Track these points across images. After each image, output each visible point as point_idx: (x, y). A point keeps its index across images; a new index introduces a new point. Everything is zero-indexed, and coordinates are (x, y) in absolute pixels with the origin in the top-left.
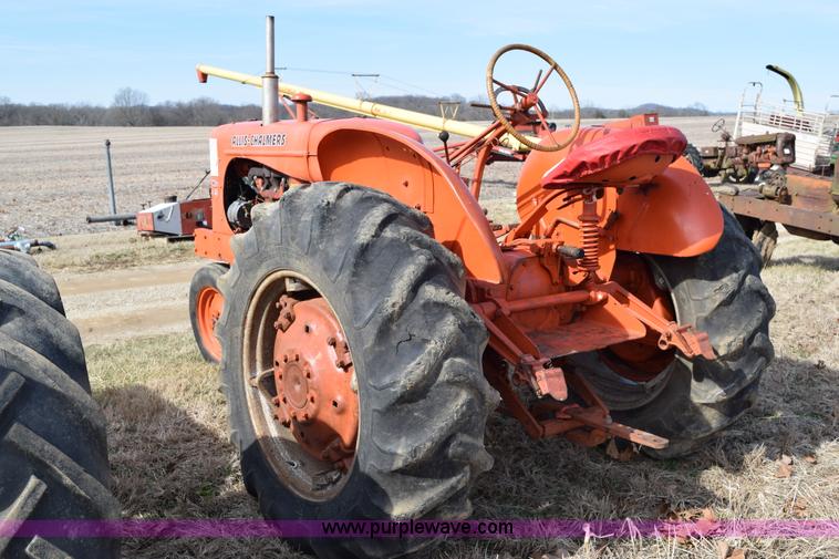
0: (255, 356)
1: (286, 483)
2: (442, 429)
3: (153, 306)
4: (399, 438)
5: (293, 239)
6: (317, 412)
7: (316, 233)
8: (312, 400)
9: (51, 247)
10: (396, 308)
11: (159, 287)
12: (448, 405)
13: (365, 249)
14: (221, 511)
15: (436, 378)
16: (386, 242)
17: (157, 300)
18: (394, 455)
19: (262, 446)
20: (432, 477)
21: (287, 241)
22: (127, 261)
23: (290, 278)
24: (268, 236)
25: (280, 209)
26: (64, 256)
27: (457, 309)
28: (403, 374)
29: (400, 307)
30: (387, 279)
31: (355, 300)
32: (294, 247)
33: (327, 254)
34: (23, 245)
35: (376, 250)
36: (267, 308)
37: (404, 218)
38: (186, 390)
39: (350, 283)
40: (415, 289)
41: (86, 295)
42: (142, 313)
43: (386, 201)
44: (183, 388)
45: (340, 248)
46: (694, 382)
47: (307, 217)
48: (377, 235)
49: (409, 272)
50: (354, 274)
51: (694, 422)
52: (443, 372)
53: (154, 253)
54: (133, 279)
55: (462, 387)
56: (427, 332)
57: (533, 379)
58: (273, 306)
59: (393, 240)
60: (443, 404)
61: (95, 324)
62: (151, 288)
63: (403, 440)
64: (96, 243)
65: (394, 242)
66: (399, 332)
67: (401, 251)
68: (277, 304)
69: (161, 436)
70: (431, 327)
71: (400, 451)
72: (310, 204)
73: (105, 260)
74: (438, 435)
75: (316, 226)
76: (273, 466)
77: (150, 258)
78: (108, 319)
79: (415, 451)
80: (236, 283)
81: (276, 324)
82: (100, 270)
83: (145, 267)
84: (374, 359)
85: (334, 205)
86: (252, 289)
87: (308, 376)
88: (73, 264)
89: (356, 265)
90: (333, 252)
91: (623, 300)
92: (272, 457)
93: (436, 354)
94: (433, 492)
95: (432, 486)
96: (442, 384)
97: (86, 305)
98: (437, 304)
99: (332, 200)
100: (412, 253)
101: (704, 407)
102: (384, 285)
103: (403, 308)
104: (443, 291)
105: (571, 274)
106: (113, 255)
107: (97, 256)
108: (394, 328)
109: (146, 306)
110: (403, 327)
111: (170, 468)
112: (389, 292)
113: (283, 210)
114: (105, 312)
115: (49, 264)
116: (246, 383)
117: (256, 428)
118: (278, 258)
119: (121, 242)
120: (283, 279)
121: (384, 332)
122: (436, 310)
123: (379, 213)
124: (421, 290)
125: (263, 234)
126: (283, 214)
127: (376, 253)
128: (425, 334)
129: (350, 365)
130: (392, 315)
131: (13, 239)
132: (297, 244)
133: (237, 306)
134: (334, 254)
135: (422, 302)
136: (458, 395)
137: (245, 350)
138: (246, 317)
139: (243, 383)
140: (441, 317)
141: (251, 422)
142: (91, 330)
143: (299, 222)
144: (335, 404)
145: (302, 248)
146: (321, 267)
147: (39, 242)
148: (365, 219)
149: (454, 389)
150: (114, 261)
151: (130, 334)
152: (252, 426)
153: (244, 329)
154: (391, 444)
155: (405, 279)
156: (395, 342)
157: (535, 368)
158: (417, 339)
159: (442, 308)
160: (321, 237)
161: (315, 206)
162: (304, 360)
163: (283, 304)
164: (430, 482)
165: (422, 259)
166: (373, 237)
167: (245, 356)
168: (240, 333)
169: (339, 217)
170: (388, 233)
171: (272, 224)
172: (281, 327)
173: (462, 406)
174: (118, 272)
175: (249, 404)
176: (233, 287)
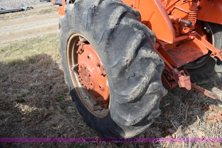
0: (71, 60)
1: (84, 105)
2: (146, 112)
3: (54, 24)
4: (128, 114)
5: (80, 22)
6: (94, 88)
7: (89, 21)
8: (91, 84)
9: (32, 8)
10: (128, 62)
11: (56, 18)
12: (149, 102)
13: (113, 31)
14: (65, 107)
15: (145, 93)
16: (122, 27)
17: (55, 22)
18: (125, 121)
19: (76, 90)
20: (140, 126)
21: (78, 23)
22: (49, 11)
23: (81, 37)
24: (71, 19)
25: (74, 8)
26: (35, 10)
27: (155, 60)
28: (131, 93)
29: (130, 61)
30: (123, 47)
31: (108, 55)
32: (81, 26)
33: (95, 32)
34: (25, 8)
35: (118, 31)
36: (74, 45)
37: (129, 13)
38: (58, 56)
39: (105, 47)
40: (137, 51)
41: (39, 21)
42: (52, 26)
43: (121, 5)
44: (57, 55)
45: (101, 29)
46: (216, 65)
47: (85, 13)
48: (118, 24)
49: (134, 43)
50: (108, 44)
51: (213, 76)
52: (148, 90)
53: (56, 9)
54: (51, 16)
55: (155, 94)
56: (142, 72)
57: (179, 81)
58: (76, 45)
59: (126, 26)
60: (147, 102)
61: (40, 30)
62: (54, 19)
63: (129, 115)
64: (43, 7)
65: (126, 27)
66: (129, 73)
67: (129, 32)
68: (77, 45)
69: (49, 75)
70: (144, 69)
71: (128, 120)
72: (87, 6)
73: (44, 11)
74: (144, 115)
75: (89, 18)
76: (80, 97)
77: (55, 10)
78: (43, 28)
79: (135, 121)
80: (62, 35)
81: (77, 52)
82: (43, 14)
83: (54, 13)
84: (117, 83)
85: (97, 7)
86: (68, 38)
87: (90, 76)
88: (37, 13)
89: (108, 39)
90: (97, 31)
91: (199, 38)
92: (80, 94)
93: (146, 83)
94: (140, 130)
95: (140, 128)
96: (147, 95)
97: (38, 24)
98: (147, 58)
99: (96, 5)
100: (134, 33)
101: (219, 73)
102: (122, 49)
103: (131, 62)
104: (149, 52)
105: (183, 30)
106: (46, 10)
107: (42, 10)
108: (127, 71)
109: (53, 24)
110: (131, 70)
111: (51, 88)
112: (125, 54)
113: (75, 9)
114: (43, 26)
115: (31, 13)
116: (69, 69)
117: (73, 84)
118: (75, 29)
119: (49, 6)
120: (78, 37)
121: (122, 73)
122: (146, 61)
123: (118, 11)
124: (139, 52)
125: (69, 18)
126: (76, 11)
127: (118, 32)
128: (141, 73)
129: (106, 75)
130: (126, 65)
131: (23, 7)
132: (82, 25)
133: (64, 43)
134: (98, 32)
135: (140, 58)
136: (153, 97)
137: (68, 58)
138: (67, 47)
139: (68, 69)
140: (148, 64)
141: (72, 82)
142: (39, 32)
143: (82, 15)
144: (100, 87)
145: (84, 27)
146: (92, 37)
147: (29, 7)
148: (112, 15)
149: (152, 95)
150: (47, 11)
151: (48, 33)
152: (72, 83)
153: (67, 51)
154: (124, 116)
155: (133, 47)
156: (127, 77)
157: (178, 75)
158: (137, 76)
159: (149, 60)
160: (92, 23)
161: (89, 7)
162: (87, 69)
163: (79, 44)
164: (139, 127)
165: (139, 36)
166: (116, 24)
167: (68, 60)
168: (65, 52)
169: (100, 13)
170: (123, 22)
171: (72, 15)
172: (79, 53)
173: (155, 102)
174: (47, 14)
175: (71, 75)
176: (61, 36)
